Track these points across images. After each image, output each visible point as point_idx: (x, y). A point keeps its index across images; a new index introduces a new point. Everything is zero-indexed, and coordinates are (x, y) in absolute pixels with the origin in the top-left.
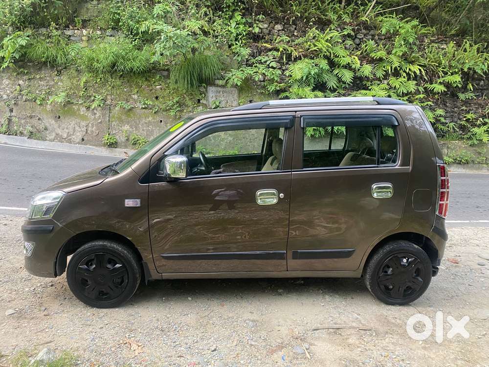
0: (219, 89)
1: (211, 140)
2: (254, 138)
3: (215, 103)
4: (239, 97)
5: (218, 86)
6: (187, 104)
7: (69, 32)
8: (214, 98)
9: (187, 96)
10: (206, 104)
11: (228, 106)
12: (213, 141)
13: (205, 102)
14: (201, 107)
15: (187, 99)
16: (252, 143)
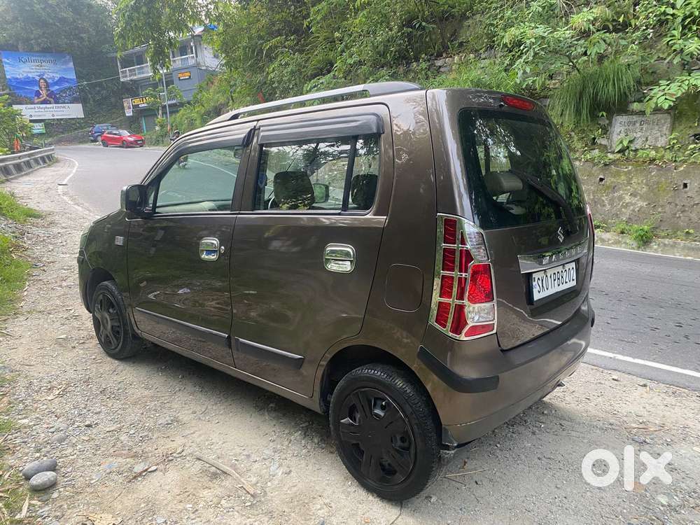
0: (635, 118)
1: (604, 206)
2: (692, 203)
3: (621, 142)
4: (672, 130)
5: (633, 113)
6: (574, 146)
7: (439, 63)
8: (623, 135)
9: (575, 134)
10: (605, 146)
11: (647, 146)
12: (608, 207)
13: (604, 142)
14: (597, 151)
15: (576, 138)
16: (685, 214)
